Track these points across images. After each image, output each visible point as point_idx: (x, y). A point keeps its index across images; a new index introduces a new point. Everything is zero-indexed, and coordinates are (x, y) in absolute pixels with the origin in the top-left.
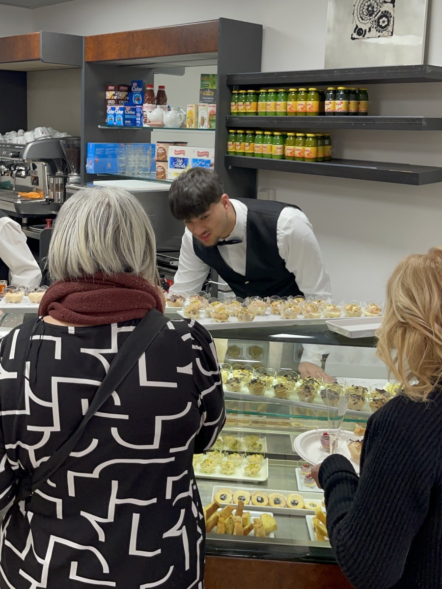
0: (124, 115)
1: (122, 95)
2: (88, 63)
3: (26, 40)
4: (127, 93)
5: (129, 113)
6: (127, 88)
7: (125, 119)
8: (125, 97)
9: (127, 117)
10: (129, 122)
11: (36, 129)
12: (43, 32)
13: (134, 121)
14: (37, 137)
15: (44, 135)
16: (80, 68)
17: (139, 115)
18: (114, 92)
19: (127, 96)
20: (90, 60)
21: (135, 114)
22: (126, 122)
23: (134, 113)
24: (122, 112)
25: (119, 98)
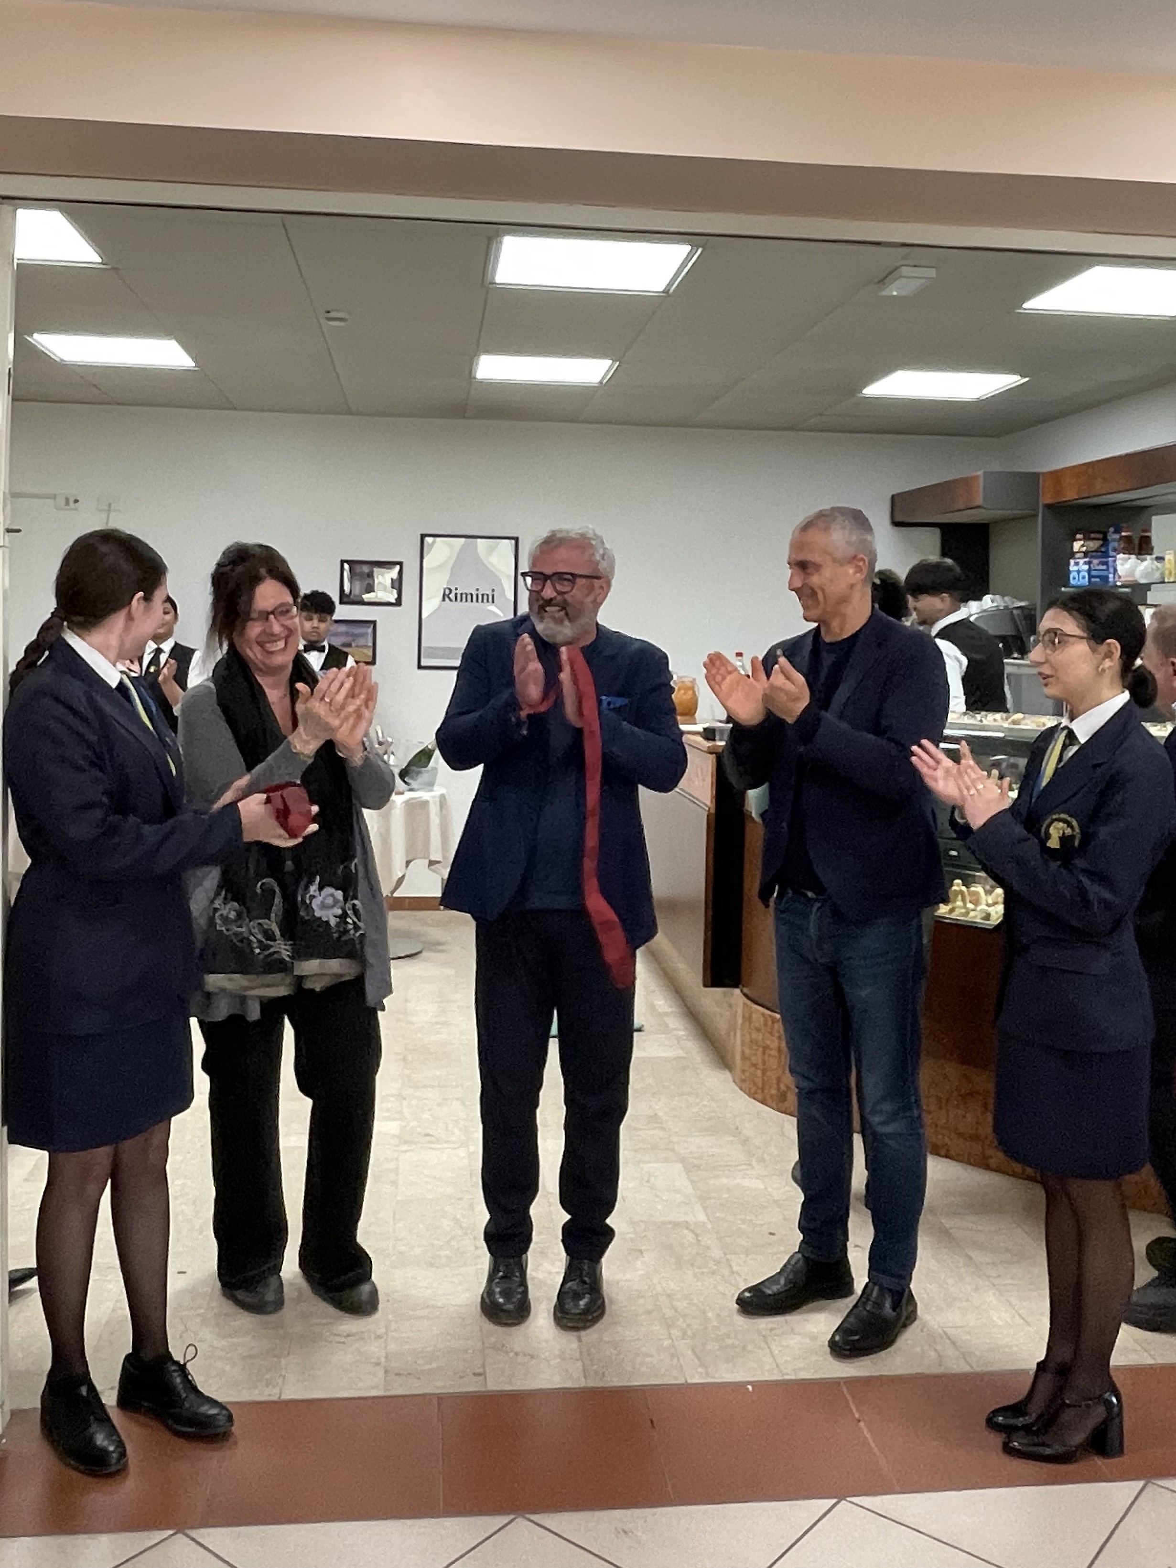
0: (1089, 571)
1: (1093, 545)
2: (1048, 507)
3: (967, 482)
4: (1101, 542)
5: (1097, 568)
6: (1101, 536)
7: (1090, 577)
8: (1098, 548)
9: (1093, 573)
10: (1098, 580)
11: (985, 597)
12: (985, 473)
13: (1105, 579)
14: (985, 607)
15: (995, 605)
16: (1035, 516)
17: (1111, 570)
18: (1082, 542)
19: (1102, 546)
20: (1049, 501)
21: (1107, 569)
22: (1093, 580)
23: (1104, 567)
24: (1086, 567)
25: (1090, 549)
